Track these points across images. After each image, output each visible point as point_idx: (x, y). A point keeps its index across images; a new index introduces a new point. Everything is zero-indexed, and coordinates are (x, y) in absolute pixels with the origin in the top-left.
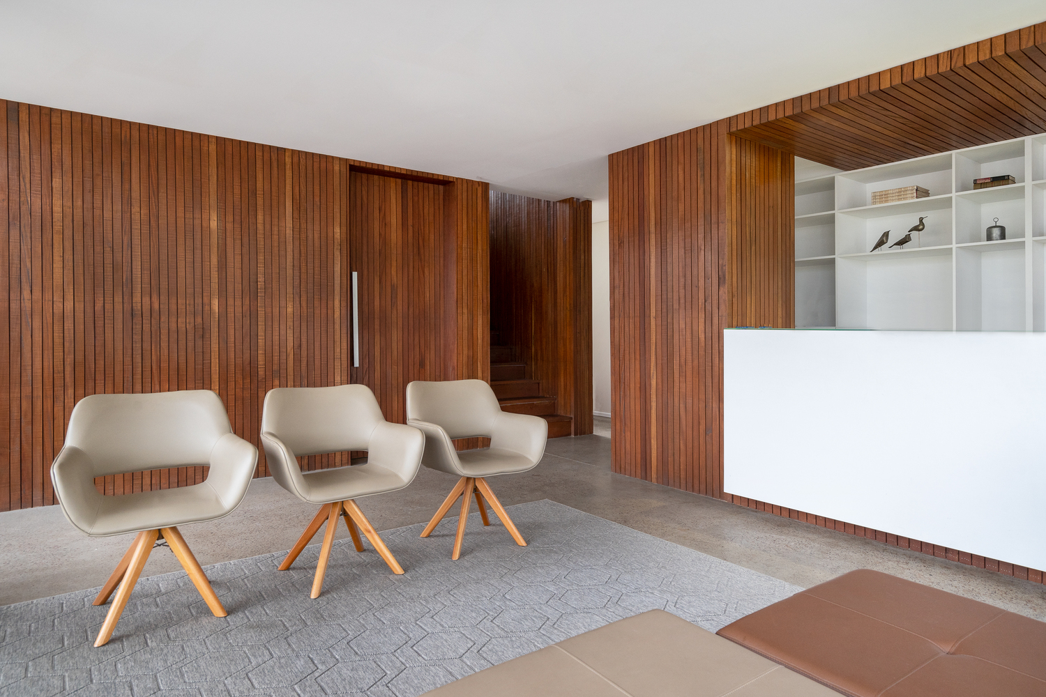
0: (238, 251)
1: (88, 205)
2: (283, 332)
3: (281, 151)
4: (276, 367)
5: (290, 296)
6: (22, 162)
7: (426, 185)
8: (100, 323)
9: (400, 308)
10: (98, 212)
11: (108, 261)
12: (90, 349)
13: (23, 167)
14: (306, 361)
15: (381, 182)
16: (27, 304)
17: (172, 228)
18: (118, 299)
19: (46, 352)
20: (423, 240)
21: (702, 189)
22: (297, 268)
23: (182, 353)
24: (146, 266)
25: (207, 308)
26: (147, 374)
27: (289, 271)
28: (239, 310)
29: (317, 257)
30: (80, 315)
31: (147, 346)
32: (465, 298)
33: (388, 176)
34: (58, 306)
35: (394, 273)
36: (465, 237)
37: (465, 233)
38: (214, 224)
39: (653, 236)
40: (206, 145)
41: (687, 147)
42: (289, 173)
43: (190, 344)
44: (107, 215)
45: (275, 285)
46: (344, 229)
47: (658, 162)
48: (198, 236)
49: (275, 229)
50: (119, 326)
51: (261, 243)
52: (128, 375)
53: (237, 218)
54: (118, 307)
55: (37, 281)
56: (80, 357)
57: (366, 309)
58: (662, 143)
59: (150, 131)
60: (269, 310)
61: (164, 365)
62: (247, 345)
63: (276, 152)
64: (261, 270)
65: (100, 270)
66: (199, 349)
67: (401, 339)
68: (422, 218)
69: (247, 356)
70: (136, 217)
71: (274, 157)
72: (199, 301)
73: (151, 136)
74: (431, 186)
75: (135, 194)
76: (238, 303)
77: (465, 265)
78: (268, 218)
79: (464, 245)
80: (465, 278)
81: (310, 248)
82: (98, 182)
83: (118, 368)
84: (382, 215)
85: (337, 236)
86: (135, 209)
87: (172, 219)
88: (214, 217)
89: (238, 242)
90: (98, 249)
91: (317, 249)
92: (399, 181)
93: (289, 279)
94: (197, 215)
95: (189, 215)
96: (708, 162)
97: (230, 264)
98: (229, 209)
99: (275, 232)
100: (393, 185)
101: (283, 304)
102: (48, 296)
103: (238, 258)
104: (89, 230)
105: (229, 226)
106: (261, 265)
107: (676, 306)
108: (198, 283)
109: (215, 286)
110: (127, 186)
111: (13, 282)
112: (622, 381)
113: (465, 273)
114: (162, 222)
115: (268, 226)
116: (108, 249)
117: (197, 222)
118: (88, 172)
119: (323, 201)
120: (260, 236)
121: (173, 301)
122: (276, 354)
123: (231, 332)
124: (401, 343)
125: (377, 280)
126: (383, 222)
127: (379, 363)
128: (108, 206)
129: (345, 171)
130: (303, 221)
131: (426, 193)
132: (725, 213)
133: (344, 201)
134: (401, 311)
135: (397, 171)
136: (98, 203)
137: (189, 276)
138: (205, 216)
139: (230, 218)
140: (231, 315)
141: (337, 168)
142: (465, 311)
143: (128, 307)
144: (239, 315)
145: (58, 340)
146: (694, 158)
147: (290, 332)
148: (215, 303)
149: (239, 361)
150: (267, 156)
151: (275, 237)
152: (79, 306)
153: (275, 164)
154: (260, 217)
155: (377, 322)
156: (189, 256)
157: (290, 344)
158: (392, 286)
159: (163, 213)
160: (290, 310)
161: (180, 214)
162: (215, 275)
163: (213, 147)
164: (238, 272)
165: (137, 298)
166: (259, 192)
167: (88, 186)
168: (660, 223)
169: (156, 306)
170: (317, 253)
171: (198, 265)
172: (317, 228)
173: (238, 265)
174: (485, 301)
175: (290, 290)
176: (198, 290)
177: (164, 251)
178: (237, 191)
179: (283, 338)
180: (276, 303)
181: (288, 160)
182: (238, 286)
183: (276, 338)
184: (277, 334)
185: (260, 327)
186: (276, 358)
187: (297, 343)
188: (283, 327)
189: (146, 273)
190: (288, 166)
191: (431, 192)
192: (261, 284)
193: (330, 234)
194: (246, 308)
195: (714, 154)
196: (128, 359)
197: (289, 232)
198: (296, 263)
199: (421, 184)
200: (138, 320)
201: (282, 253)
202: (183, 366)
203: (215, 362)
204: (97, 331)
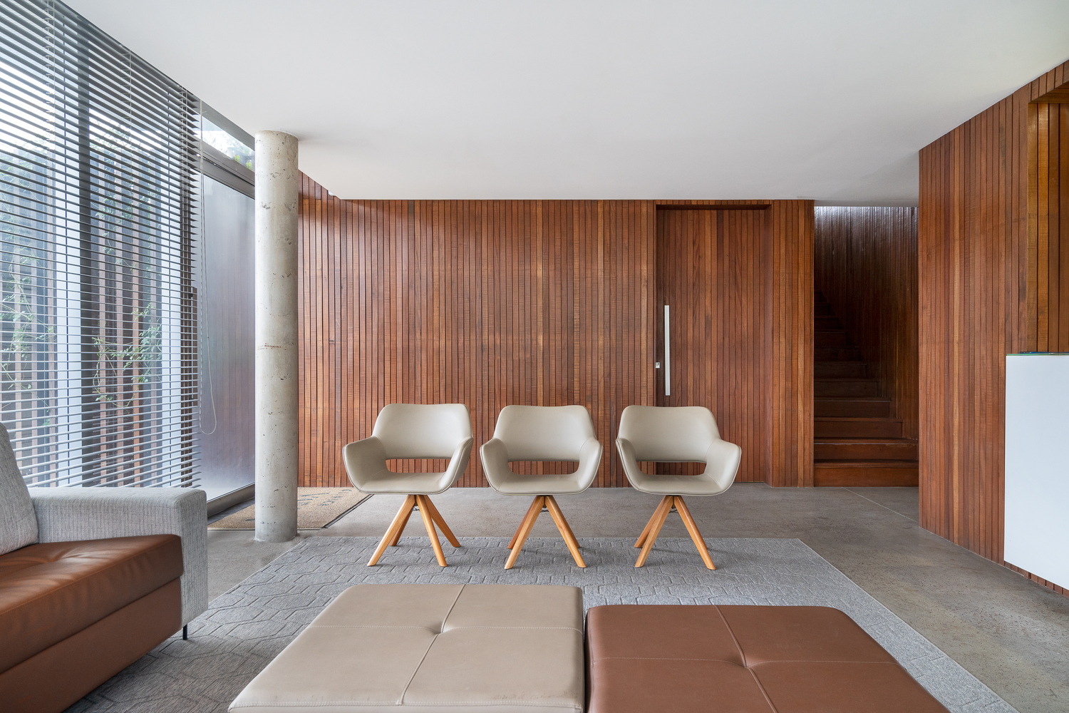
0: (558, 293)
1: (454, 268)
2: (595, 362)
3: (594, 203)
4: (588, 393)
5: (601, 330)
6: (416, 242)
7: (744, 212)
8: (461, 356)
9: (714, 338)
10: (460, 272)
11: (467, 308)
12: (455, 375)
13: (416, 245)
14: (614, 388)
15: (695, 216)
16: (418, 343)
17: (509, 280)
18: (473, 337)
19: (429, 377)
20: (741, 270)
21: (1004, 179)
22: (607, 306)
23: (516, 380)
24: (492, 310)
25: (534, 342)
26: (492, 395)
27: (601, 308)
28: (558, 343)
29: (625, 294)
30: (449, 350)
31: (491, 373)
32: (782, 326)
33: (703, 209)
34: (436, 343)
35: (708, 303)
36: (783, 262)
37: (783, 257)
38: (540, 273)
39: (957, 243)
40: (535, 209)
41: (990, 129)
42: (601, 221)
43: (522, 372)
44: (466, 274)
45: (588, 321)
46: (651, 266)
47: (962, 151)
48: (528, 284)
49: (589, 272)
50: (473, 358)
51: (577, 284)
52: (479, 395)
53: (558, 266)
54: (473, 343)
55: (424, 326)
56: (449, 381)
57: (679, 340)
58: (967, 126)
59: (495, 205)
60: (583, 343)
61: (504, 388)
62: (565, 374)
63: (590, 205)
64: (577, 309)
65: (461, 316)
66: (528, 377)
67: (716, 370)
68: (739, 247)
69: (565, 383)
70: (485, 273)
71: (588, 209)
72: (528, 337)
73: (495, 209)
74: (750, 212)
75: (484, 256)
76: (558, 337)
77: (782, 292)
78: (583, 264)
79: (783, 270)
80: (782, 306)
81: (619, 287)
82: (461, 249)
83: (473, 390)
84: (696, 248)
85: (644, 273)
86: (485, 267)
87: (509, 273)
88: (540, 267)
89: (559, 286)
90: (460, 300)
91: (625, 287)
92: (714, 212)
93: (601, 315)
94: (527, 267)
95: (521, 268)
96: (1009, 144)
97: (552, 305)
98: (552, 260)
99: (589, 275)
100: (708, 217)
101: (595, 337)
102: (430, 337)
103: (558, 299)
104: (455, 286)
105: (552, 274)
106: (576, 305)
107: (977, 328)
108: (528, 322)
109: (540, 324)
110: (479, 251)
111: (411, 327)
112: (929, 419)
113: (782, 300)
114: (503, 275)
115: (583, 271)
116: (466, 300)
117: (528, 272)
118: (454, 244)
119: (632, 243)
120: (576, 280)
121: (510, 338)
122: (589, 381)
123: (553, 362)
124: (716, 373)
125: (690, 312)
126: (696, 255)
127: (692, 393)
128: (466, 267)
129: (652, 211)
130: (613, 263)
131: (744, 220)
132: (1026, 205)
133: (651, 240)
134: (716, 341)
135: (705, 204)
136: (460, 266)
137: (522, 317)
138: (533, 267)
139: (552, 267)
140: (552, 348)
141: (644, 210)
142: (782, 340)
143: (479, 343)
144: (559, 348)
145: (436, 368)
146: (996, 141)
147: (601, 362)
148: (541, 338)
149: (559, 387)
150: (582, 209)
151: (589, 280)
152: (449, 343)
153: (589, 216)
154: (576, 264)
155: (690, 352)
156: (521, 300)
157: (601, 373)
158: (706, 317)
159: (503, 268)
160: (601, 342)
161: (515, 268)
162: (540, 315)
163: (540, 209)
164: (558, 311)
165: (485, 337)
166: (576, 242)
167: (454, 253)
168: (963, 227)
169: (498, 342)
170: (625, 291)
171: (528, 307)
172: (625, 267)
173: (558, 305)
174: (808, 329)
175: (601, 325)
176: (528, 328)
177: (503, 298)
178: (558, 243)
179: (595, 367)
180: (589, 337)
181: (600, 210)
182: (558, 324)
183: (589, 367)
184: (590, 364)
185: (575, 358)
186: (589, 385)
187: (607, 371)
188: (595, 358)
189: (492, 316)
190: (600, 216)
191: (750, 219)
192: (576, 321)
193: (638, 272)
194: (565, 342)
195: (1015, 132)
196: (479, 383)
197: (600, 274)
198: (607, 302)
199: (738, 212)
200: (485, 353)
201: (595, 293)
202: (516, 390)
203: (540, 386)
204: (460, 362)
